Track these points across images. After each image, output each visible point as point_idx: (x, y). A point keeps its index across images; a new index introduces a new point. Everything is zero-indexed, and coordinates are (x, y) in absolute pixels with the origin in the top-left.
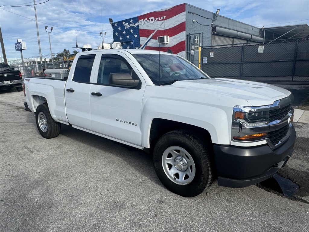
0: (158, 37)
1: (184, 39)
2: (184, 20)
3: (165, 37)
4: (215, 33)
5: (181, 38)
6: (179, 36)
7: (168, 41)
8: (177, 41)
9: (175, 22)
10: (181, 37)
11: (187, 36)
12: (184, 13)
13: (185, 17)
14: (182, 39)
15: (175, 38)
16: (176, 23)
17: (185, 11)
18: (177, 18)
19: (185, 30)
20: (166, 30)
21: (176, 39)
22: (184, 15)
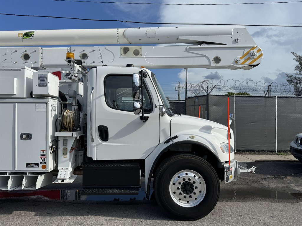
2: (60, 70)
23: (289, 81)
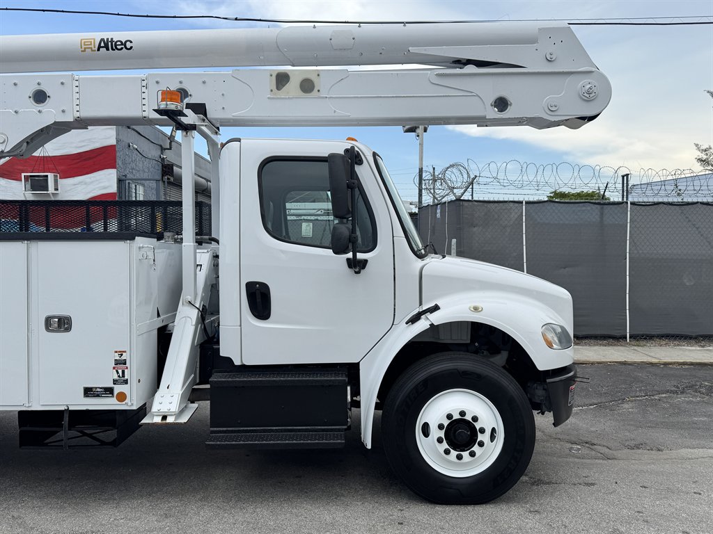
0: (23, 175)
1: (113, 188)
2: (113, 142)
3: (51, 176)
4: (172, 179)
5: (102, 185)
6: (94, 179)
7: (57, 189)
8: (89, 193)
9: (83, 141)
10: (104, 182)
11: (120, 181)
13: (115, 133)
14: (105, 188)
15: (80, 183)
16: (83, 144)
19: (114, 167)
20: (49, 157)
21: (84, 186)
23: (702, 161)
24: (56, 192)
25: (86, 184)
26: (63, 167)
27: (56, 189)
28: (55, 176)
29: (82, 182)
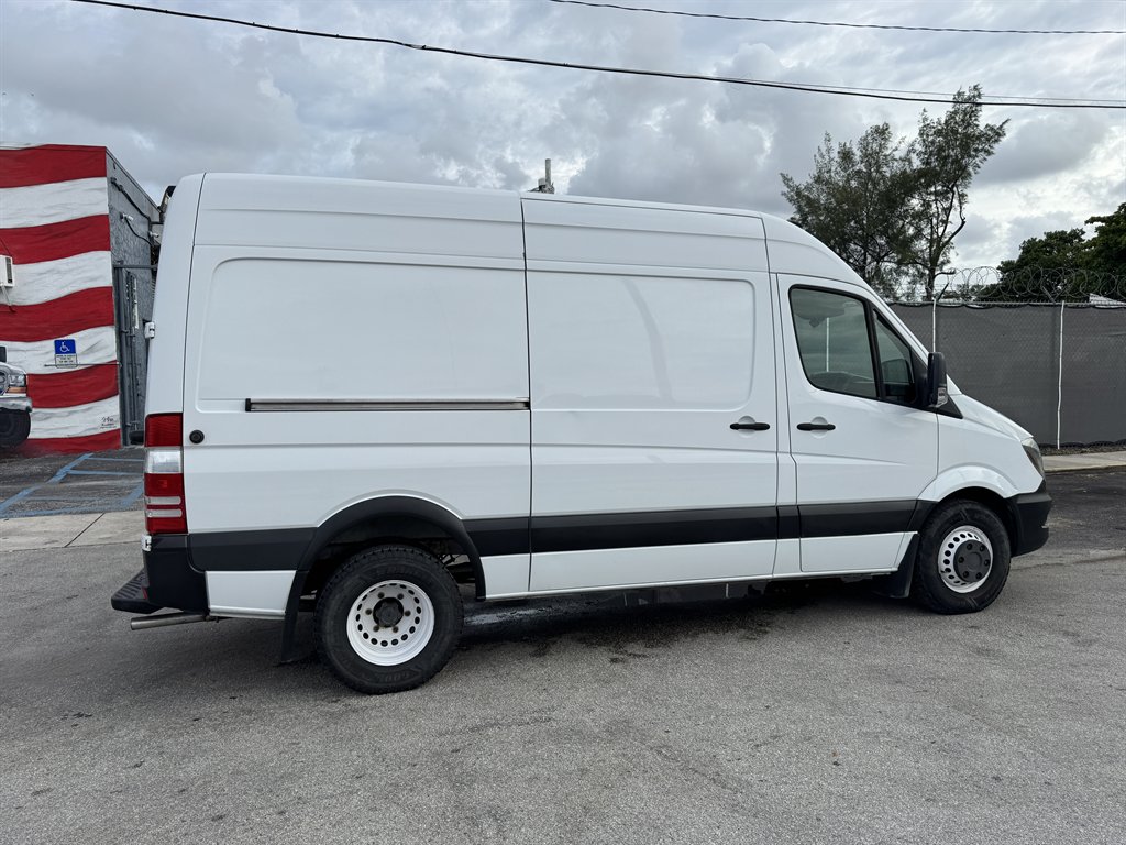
1: (108, 281)
2: (103, 209)
5: (88, 274)
6: (74, 266)
8: (65, 286)
9: (51, 207)
10: (91, 270)
11: (116, 270)
12: (103, 182)
13: (105, 196)
14: (92, 280)
15: (49, 271)
16: (52, 212)
17: (102, 174)
18: (60, 192)
19: (107, 248)
21: (56, 277)
22: (101, 190)
24: (9, 285)
25: (59, 272)
26: (17, 247)
27: (10, 281)
28: (8, 260)
29: (53, 270)
